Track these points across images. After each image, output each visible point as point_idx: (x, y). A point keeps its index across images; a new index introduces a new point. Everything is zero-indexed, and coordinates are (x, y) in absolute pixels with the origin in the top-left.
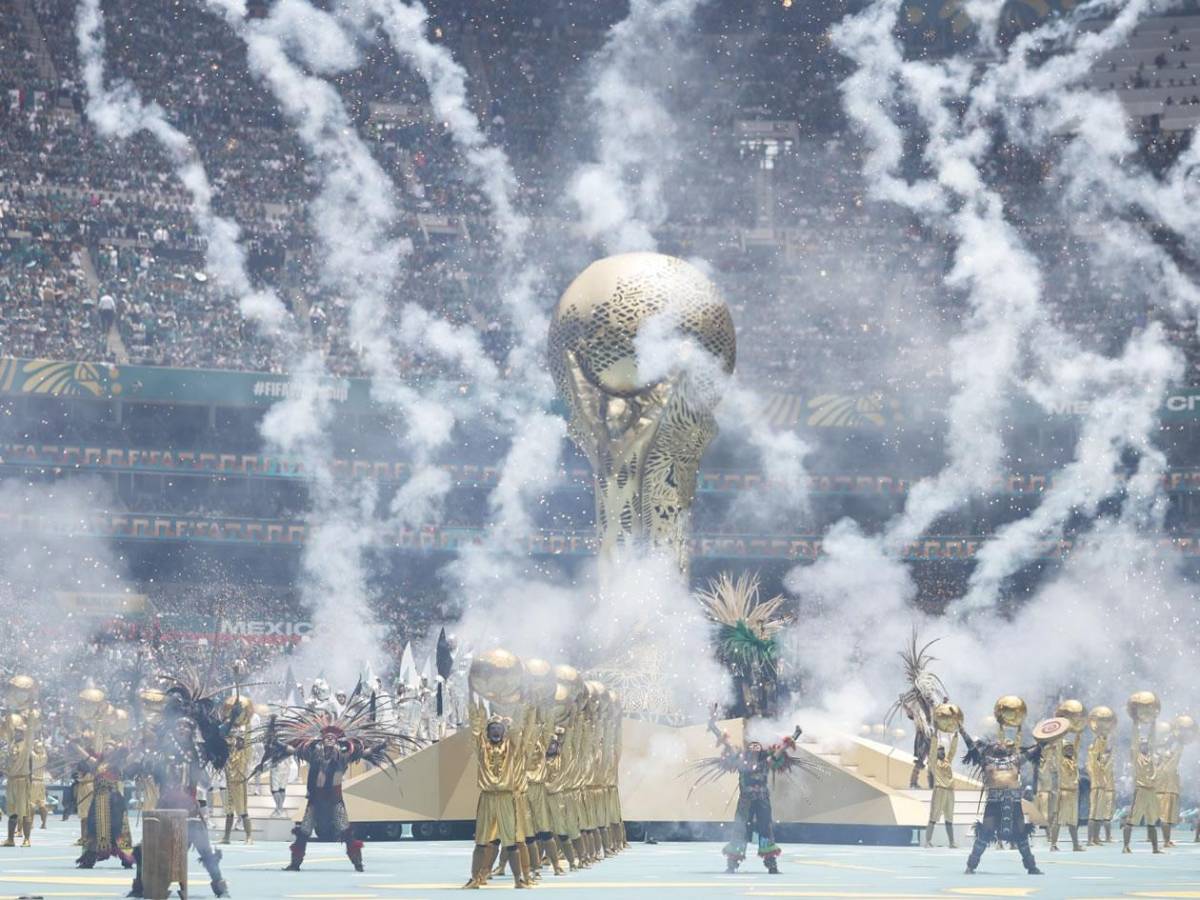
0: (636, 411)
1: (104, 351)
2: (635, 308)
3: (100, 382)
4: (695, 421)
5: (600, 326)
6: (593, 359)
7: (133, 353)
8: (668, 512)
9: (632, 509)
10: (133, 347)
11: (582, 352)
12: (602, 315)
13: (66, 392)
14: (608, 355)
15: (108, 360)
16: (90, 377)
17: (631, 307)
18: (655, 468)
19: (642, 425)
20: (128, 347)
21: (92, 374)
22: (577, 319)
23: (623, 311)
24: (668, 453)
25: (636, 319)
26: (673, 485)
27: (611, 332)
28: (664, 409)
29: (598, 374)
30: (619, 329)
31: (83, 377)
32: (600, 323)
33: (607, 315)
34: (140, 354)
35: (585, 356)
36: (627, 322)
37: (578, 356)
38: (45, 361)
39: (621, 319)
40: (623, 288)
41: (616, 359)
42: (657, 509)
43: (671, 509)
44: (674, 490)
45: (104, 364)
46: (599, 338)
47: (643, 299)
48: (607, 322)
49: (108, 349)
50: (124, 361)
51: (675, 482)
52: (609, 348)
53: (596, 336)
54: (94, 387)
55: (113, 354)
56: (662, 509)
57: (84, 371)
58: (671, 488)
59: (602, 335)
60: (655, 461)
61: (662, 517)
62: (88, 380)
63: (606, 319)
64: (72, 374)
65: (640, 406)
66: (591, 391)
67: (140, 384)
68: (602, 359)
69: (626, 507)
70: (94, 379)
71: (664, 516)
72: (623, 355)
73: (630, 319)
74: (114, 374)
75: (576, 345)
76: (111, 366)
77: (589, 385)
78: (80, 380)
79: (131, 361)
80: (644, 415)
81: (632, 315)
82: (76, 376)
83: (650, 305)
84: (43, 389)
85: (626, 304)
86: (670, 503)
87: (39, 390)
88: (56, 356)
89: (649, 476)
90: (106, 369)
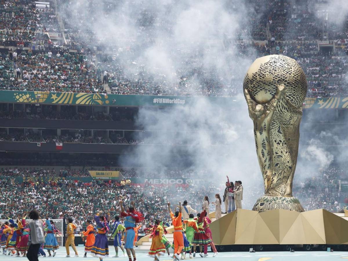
0: (266, 108)
1: (103, 89)
2: (265, 74)
3: (102, 100)
4: (288, 111)
5: (254, 80)
6: (253, 91)
7: (112, 90)
8: (279, 142)
9: (266, 141)
10: (112, 88)
11: (250, 90)
12: (255, 77)
13: (90, 104)
14: (257, 90)
15: (104, 92)
16: (98, 98)
17: (264, 73)
18: (274, 127)
19: (267, 113)
20: (111, 88)
21: (99, 97)
22: (248, 79)
23: (261, 75)
24: (278, 122)
25: (265, 77)
26: (281, 133)
27: (257, 82)
28: (275, 107)
29: (254, 96)
30: (260, 81)
31: (96, 98)
32: (254, 79)
33: (256, 77)
34: (115, 90)
35: (251, 91)
36: (262, 79)
37: (249, 91)
38: (83, 93)
39: (260, 77)
40: (262, 67)
41: (259, 91)
42: (275, 141)
43: (280, 141)
44: (281, 135)
45: (103, 94)
46: (254, 85)
47: (268, 70)
48: (256, 79)
49: (104, 89)
50: (110, 93)
51: (281, 132)
52: (257, 88)
53: (253, 84)
54: (100, 102)
55: (105, 90)
56: (277, 141)
57: (96, 96)
58: (280, 134)
59: (255, 83)
60: (273, 125)
61: (277, 144)
62: (98, 99)
63: (256, 78)
64: (92, 97)
65: (267, 107)
66: (252, 102)
67: (115, 100)
68: (255, 91)
69: (263, 141)
70: (100, 99)
71: (278, 143)
72: (261, 90)
73: (263, 77)
74: (106, 97)
75: (248, 87)
76: (105, 94)
77: (252, 101)
78: (95, 99)
79: (112, 93)
80: (268, 110)
81: (264, 76)
82: (94, 98)
83: (270, 72)
84: (83, 103)
85: (262, 72)
86: (280, 139)
87: (81, 103)
88: (86, 92)
89: (271, 130)
90: (104, 96)
